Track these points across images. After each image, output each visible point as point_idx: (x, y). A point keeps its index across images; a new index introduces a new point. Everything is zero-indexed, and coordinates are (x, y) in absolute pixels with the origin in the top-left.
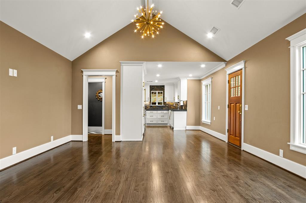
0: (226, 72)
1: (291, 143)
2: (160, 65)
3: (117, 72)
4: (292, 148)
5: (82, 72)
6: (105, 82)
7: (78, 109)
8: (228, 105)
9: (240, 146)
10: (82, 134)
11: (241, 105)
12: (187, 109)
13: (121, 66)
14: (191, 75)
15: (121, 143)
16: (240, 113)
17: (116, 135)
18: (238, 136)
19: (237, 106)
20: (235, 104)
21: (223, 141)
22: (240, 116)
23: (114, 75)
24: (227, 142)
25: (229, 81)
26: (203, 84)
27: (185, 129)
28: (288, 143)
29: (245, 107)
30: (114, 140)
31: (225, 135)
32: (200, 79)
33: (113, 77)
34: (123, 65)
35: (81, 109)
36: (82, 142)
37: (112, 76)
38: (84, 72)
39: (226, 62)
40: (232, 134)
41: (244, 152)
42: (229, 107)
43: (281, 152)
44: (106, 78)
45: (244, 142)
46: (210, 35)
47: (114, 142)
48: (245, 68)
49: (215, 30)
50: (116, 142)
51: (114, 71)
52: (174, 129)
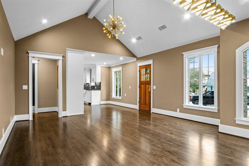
0: (137, 65)
1: (184, 104)
2: (93, 55)
3: (63, 57)
4: (184, 107)
5: (28, 53)
6: (38, 64)
7: (23, 89)
8: (139, 86)
9: (150, 110)
10: (28, 113)
11: (150, 86)
12: (101, 89)
13: (66, 52)
14: (105, 64)
15: (68, 117)
16: (150, 91)
17: (63, 111)
18: (148, 105)
19: (146, 87)
20: (145, 85)
21: (135, 109)
22: (150, 93)
23: (61, 60)
24: (138, 109)
25: (139, 70)
26: (113, 71)
27: (99, 104)
28: (183, 105)
29: (153, 87)
30: (61, 116)
31: (137, 105)
32: (110, 67)
33: (60, 61)
34: (68, 51)
35: (27, 89)
36: (28, 121)
37: (58, 60)
38: (29, 54)
39: (137, 58)
40: (143, 104)
41: (153, 113)
42: (140, 87)
43: (178, 110)
44: (39, 60)
45: (153, 108)
46: (134, 40)
47: (61, 117)
48: (153, 64)
49: (139, 38)
50: (64, 118)
51: (61, 56)
52: (92, 104)
